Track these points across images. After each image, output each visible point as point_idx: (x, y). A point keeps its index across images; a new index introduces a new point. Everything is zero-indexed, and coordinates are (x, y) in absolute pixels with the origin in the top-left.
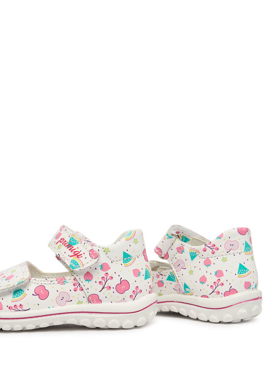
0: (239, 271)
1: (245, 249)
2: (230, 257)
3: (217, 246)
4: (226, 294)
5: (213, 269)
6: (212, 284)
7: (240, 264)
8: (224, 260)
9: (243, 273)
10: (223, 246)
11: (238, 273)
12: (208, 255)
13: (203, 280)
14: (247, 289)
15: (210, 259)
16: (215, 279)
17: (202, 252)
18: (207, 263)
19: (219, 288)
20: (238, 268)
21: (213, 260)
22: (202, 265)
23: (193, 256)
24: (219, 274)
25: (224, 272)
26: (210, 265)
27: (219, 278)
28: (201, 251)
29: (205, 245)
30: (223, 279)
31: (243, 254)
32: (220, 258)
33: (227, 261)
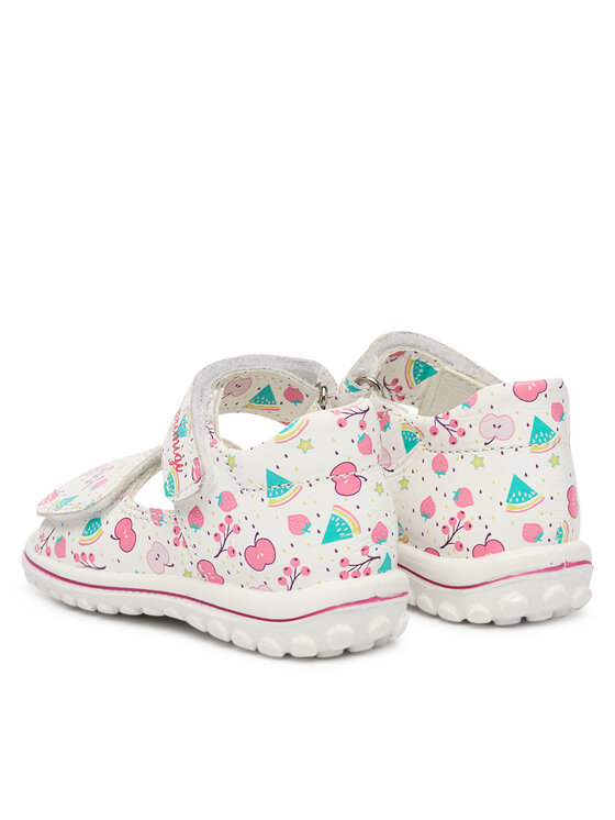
0: (510, 496)
1: (533, 437)
2: (490, 456)
3: (463, 425)
4: (480, 551)
5: (450, 483)
6: (447, 523)
7: (516, 479)
8: (478, 463)
9: (521, 502)
10: (475, 427)
11: (508, 501)
12: (442, 445)
13: (428, 509)
14: (529, 541)
15: (447, 455)
16: (454, 511)
17: (429, 437)
18: (440, 466)
19: (462, 536)
20: (509, 489)
21: (451, 458)
22: (427, 469)
23: (410, 441)
24: (463, 497)
25: (475, 494)
26: (444, 473)
27: (463, 510)
28: (427, 433)
29: (436, 418)
30: (471, 513)
31: (526, 450)
32: (469, 457)
33: (483, 465)
